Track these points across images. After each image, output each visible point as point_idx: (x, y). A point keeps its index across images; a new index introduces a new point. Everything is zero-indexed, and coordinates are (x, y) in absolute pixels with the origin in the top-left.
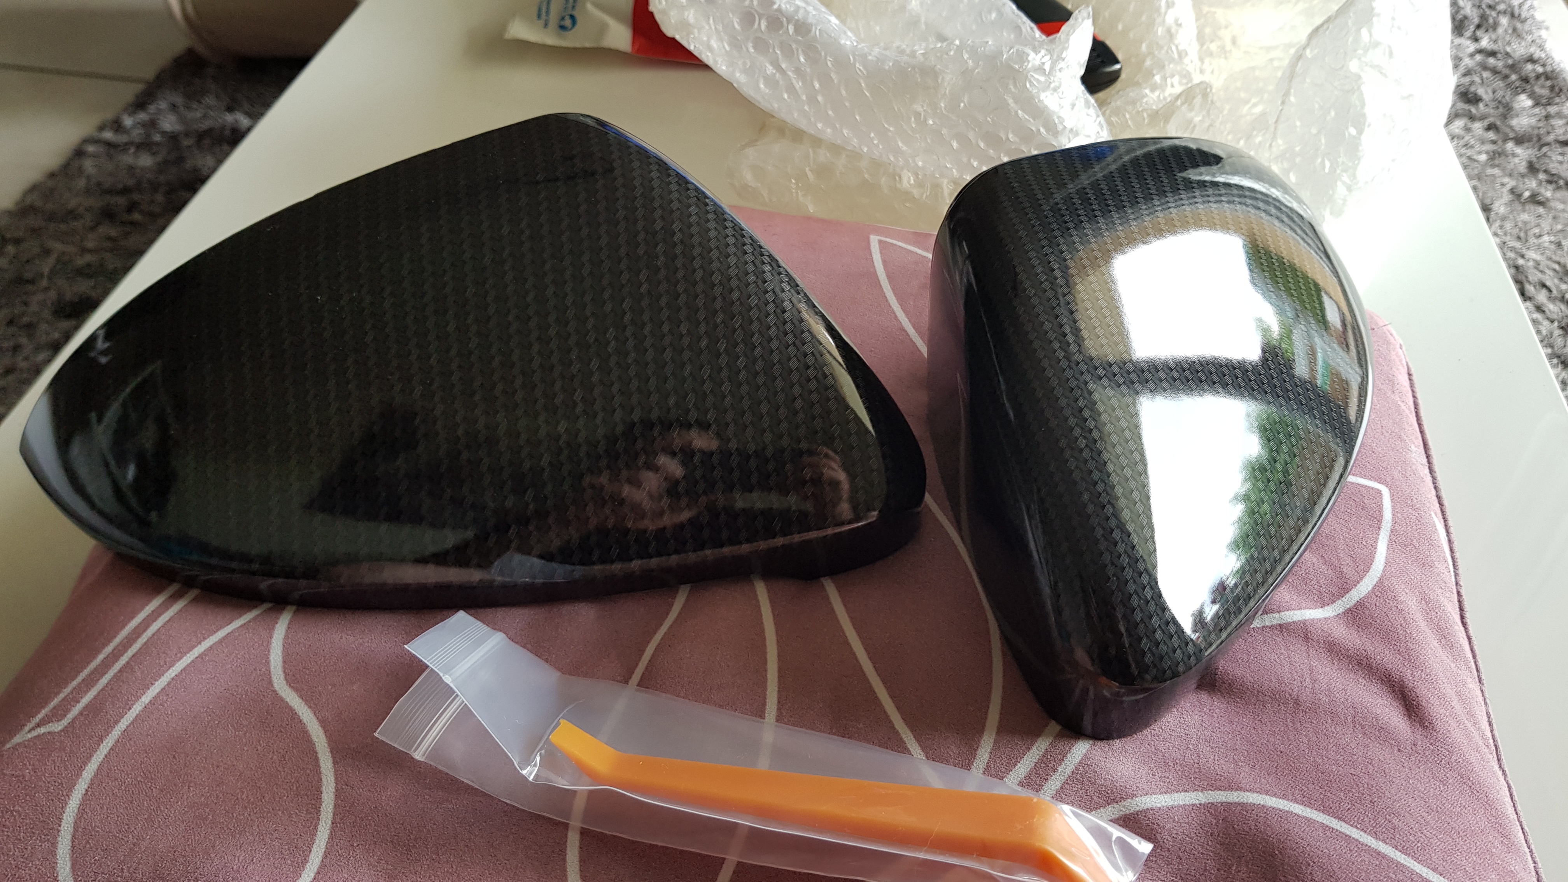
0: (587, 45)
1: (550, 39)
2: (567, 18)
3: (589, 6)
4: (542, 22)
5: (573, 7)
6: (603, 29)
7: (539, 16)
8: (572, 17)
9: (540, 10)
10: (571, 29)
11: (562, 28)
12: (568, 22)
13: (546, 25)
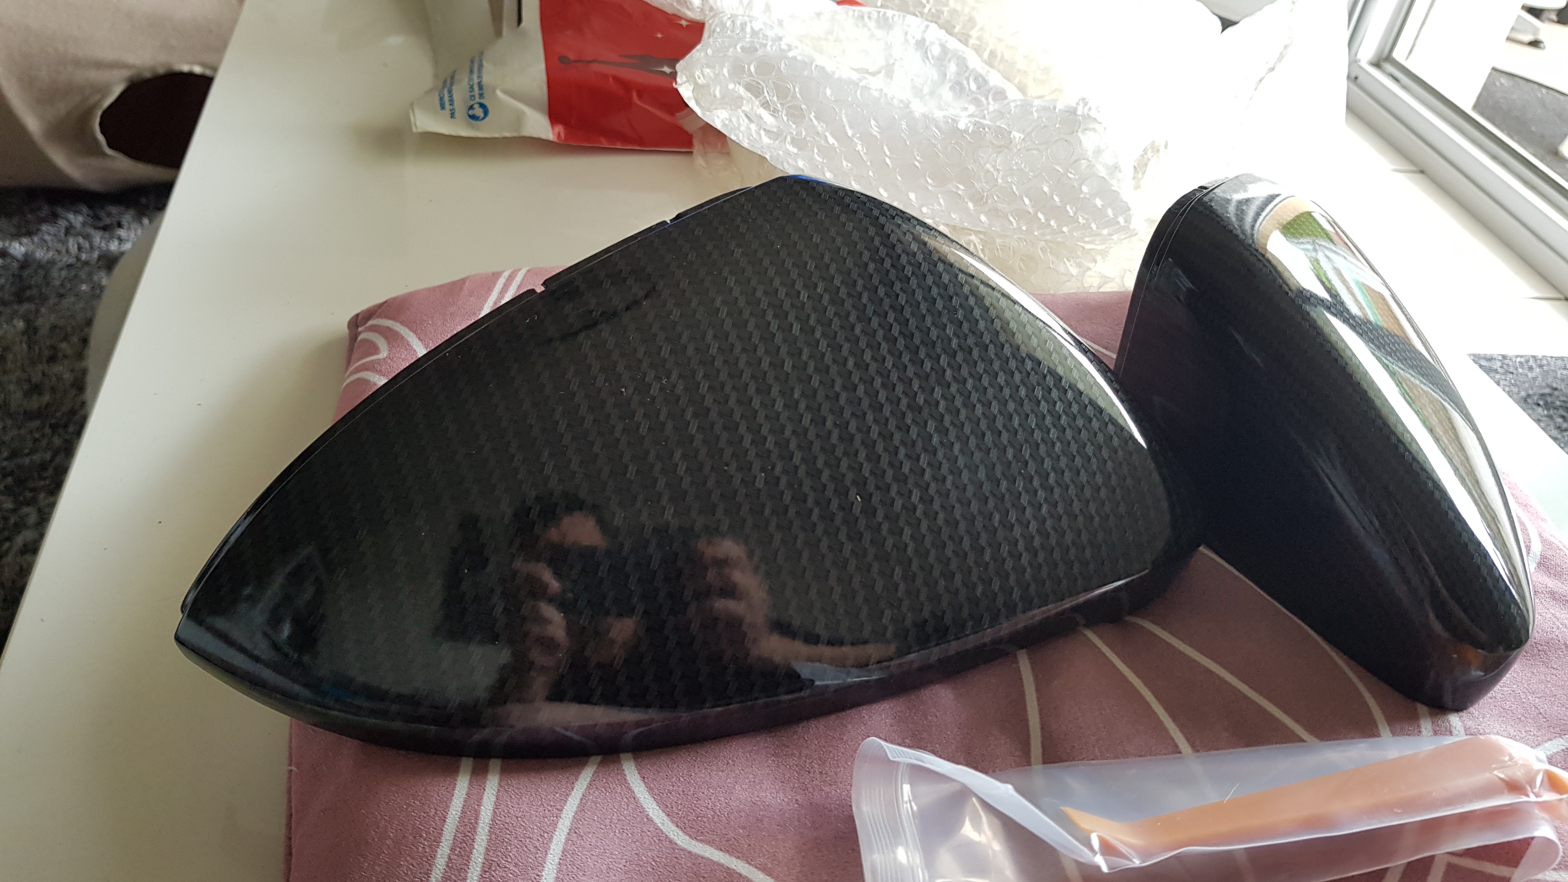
0: (507, 135)
1: (464, 131)
2: (476, 106)
3: (499, 93)
4: (447, 112)
5: (481, 95)
6: (519, 118)
7: (443, 107)
8: (482, 105)
9: (441, 99)
10: (483, 118)
11: (473, 117)
12: (479, 112)
13: (452, 116)
